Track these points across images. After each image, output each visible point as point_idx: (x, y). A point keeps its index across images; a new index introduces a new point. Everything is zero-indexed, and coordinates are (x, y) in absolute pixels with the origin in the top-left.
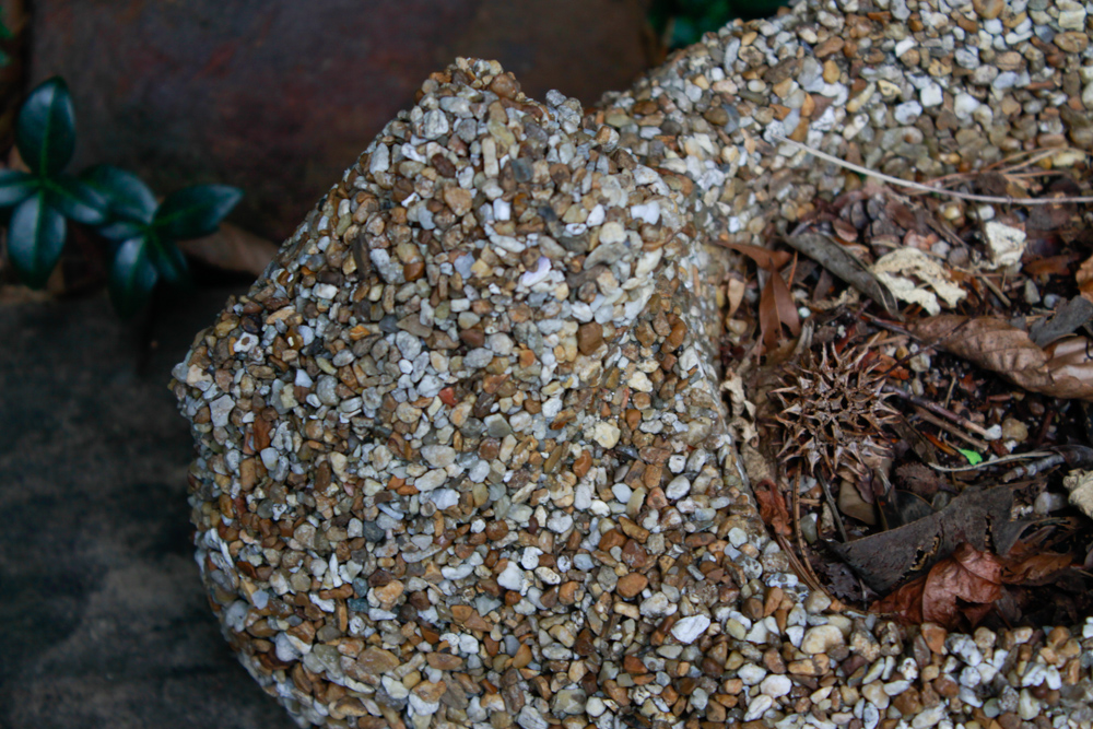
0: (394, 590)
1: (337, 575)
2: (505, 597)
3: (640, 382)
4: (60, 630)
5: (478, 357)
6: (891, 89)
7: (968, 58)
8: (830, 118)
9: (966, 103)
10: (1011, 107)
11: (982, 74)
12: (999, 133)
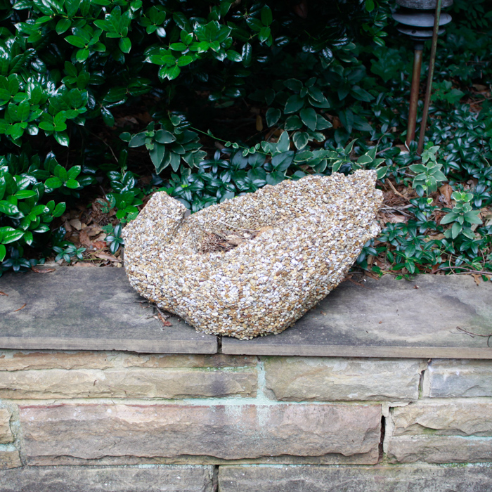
0: (145, 255)
1: (138, 254)
2: (160, 259)
3: (182, 236)
4: (109, 298)
5: (156, 221)
6: (232, 215)
7: (242, 210)
8: (222, 218)
9: (243, 218)
10: (250, 219)
11: (245, 213)
12: (249, 224)
